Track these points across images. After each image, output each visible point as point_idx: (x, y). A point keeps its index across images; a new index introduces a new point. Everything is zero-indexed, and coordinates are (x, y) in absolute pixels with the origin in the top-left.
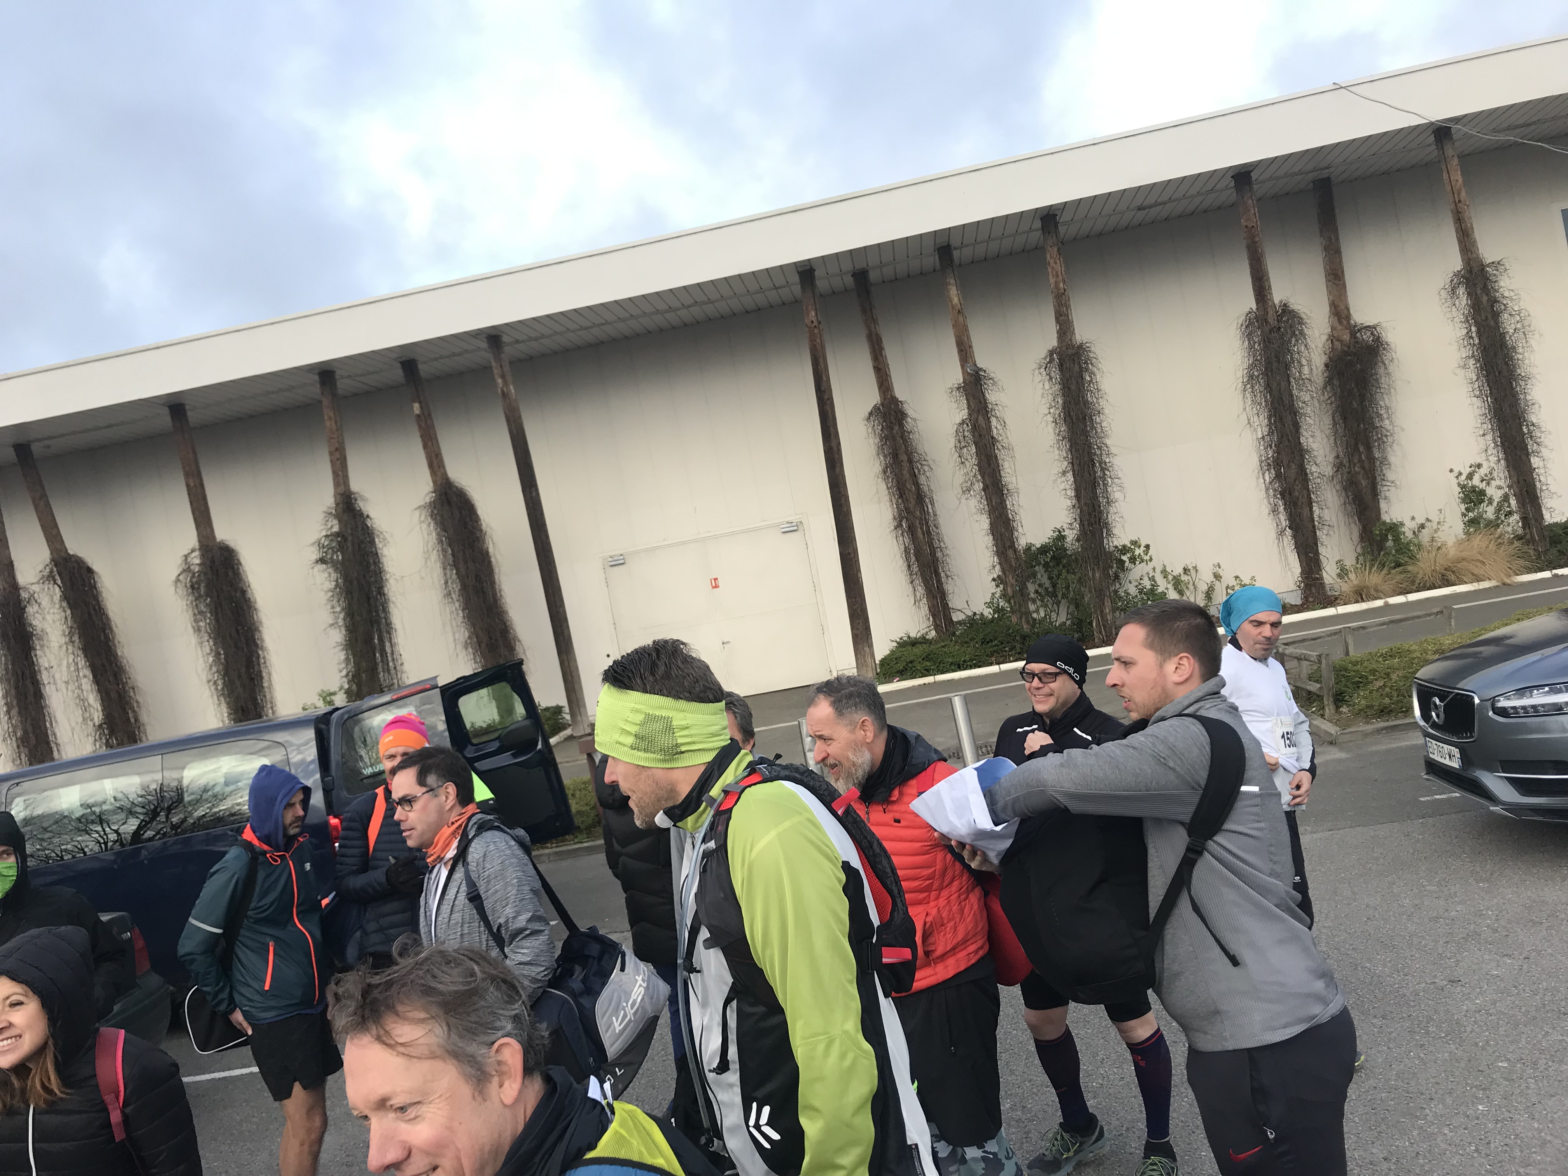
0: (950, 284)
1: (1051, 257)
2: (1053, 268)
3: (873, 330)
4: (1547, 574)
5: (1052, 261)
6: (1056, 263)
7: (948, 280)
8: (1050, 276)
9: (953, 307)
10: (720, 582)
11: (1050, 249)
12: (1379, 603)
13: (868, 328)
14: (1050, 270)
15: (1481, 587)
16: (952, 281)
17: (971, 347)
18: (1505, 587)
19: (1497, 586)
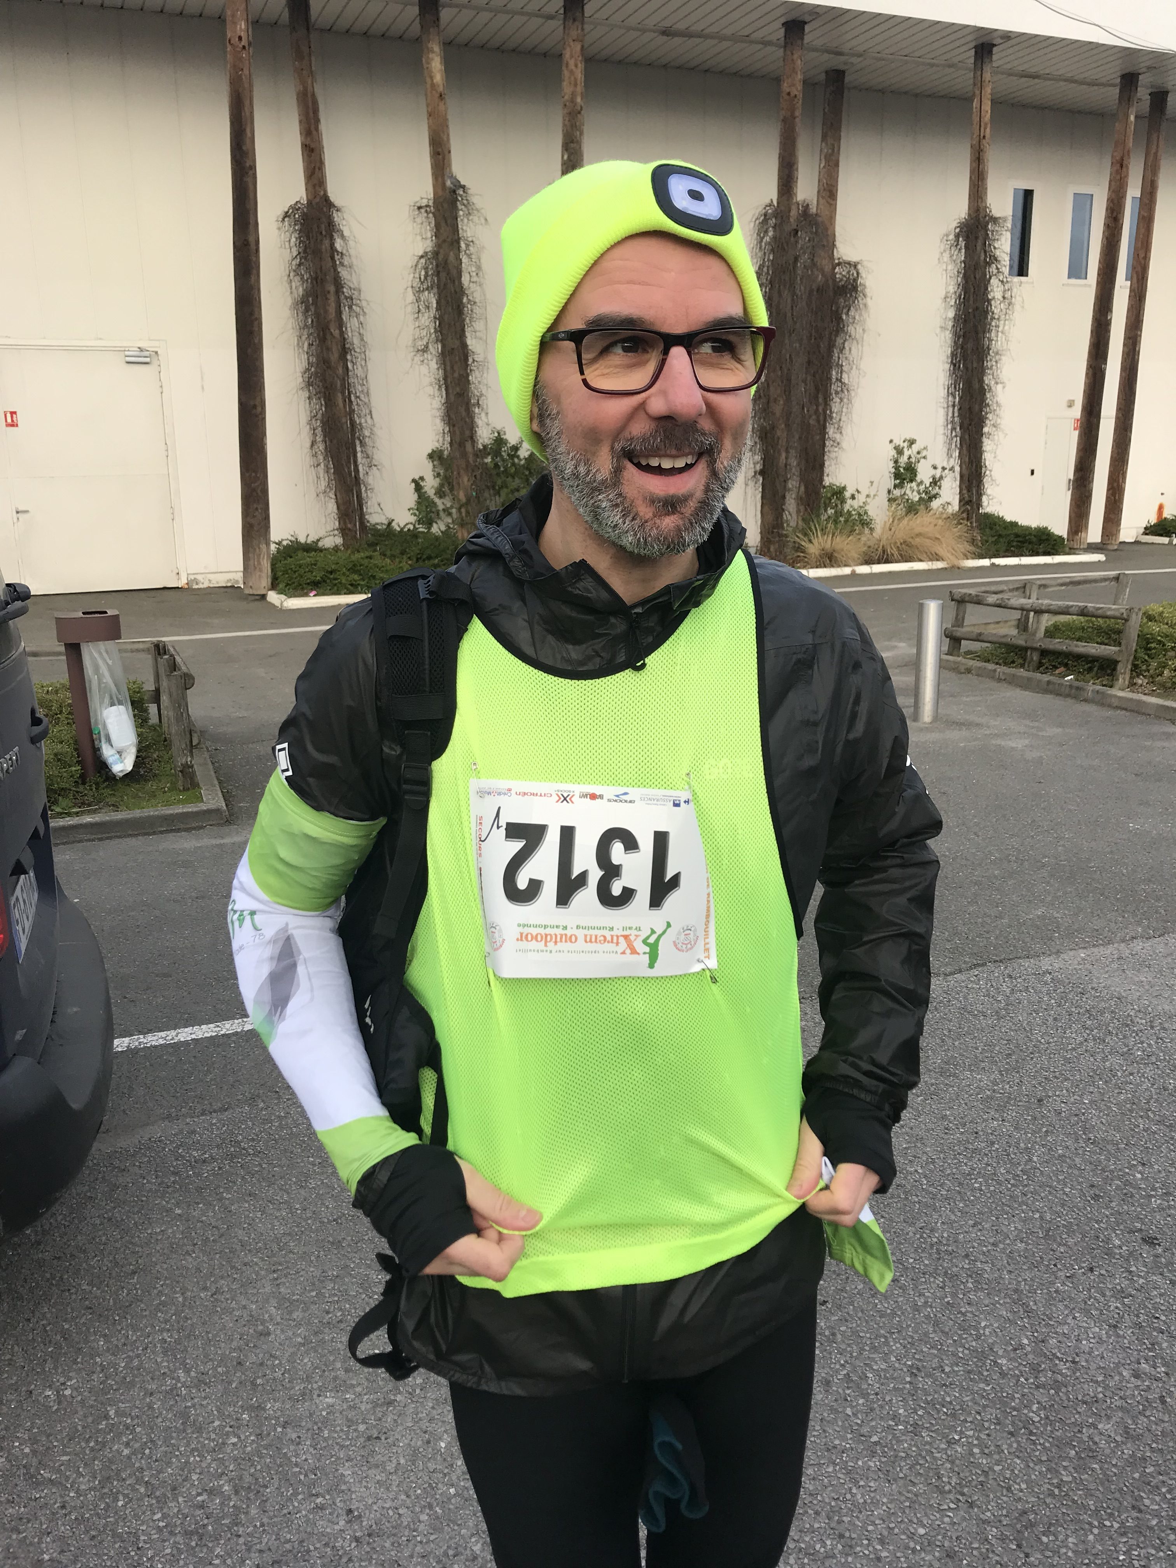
0: (433, 52)
1: (572, 57)
2: (572, 72)
3: (310, 88)
4: (986, 562)
5: (572, 63)
6: (576, 66)
7: (430, 45)
8: (565, 84)
9: (433, 85)
10: (20, 418)
11: (572, 43)
12: (847, 571)
13: (303, 82)
14: (566, 73)
15: (934, 567)
16: (436, 49)
17: (450, 152)
18: (954, 571)
19: (946, 569)
